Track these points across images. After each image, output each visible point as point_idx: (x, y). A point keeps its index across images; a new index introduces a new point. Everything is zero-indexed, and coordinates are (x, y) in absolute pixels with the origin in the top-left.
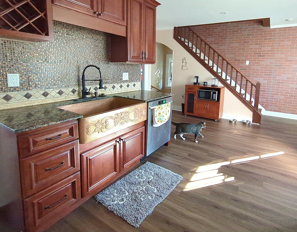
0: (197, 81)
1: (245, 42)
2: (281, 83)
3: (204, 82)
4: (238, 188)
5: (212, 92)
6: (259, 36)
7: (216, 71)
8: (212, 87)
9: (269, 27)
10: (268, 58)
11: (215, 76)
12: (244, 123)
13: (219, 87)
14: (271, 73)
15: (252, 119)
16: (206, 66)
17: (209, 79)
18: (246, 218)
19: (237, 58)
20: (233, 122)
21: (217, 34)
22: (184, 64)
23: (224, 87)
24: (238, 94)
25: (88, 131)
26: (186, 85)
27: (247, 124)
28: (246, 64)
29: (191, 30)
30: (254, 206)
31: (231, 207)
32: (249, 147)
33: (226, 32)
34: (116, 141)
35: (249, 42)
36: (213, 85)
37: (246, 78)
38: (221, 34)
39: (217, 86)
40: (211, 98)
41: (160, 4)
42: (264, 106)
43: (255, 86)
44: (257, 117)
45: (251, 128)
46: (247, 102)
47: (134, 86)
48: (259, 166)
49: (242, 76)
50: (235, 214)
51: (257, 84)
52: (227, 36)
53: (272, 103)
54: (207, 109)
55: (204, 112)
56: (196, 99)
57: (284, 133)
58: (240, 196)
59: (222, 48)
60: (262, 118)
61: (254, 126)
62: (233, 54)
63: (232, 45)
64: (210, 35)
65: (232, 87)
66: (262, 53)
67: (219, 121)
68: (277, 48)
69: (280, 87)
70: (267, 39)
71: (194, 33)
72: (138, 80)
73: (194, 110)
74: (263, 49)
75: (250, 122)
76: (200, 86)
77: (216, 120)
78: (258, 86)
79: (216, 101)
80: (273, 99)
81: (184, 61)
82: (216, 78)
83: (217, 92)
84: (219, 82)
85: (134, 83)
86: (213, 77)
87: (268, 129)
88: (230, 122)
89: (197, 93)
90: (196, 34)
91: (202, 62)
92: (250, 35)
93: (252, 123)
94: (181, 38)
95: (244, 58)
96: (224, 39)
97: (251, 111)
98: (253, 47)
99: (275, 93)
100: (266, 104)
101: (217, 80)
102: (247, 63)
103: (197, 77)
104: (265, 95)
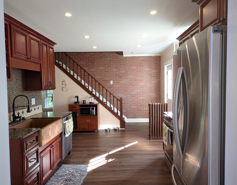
0: (78, 100)
1: (108, 66)
2: (134, 96)
3: (83, 101)
4: (121, 161)
5: (91, 109)
6: (117, 62)
7: (91, 91)
8: (90, 104)
9: (122, 56)
10: (124, 79)
11: (91, 95)
12: (115, 130)
13: (95, 104)
14: (127, 89)
15: (120, 125)
16: (83, 87)
17: (87, 97)
18: (128, 170)
19: (105, 79)
20: (108, 130)
21: (87, 59)
22: (64, 86)
23: (99, 103)
24: (109, 108)
25: (43, 139)
26: (69, 105)
27: (117, 130)
28: (111, 84)
29: (68, 56)
30: (130, 166)
31: (120, 169)
32: (122, 142)
33: (94, 57)
34: (51, 147)
35: (111, 66)
36: (91, 103)
37: (113, 95)
38: (90, 58)
39: (94, 103)
40: (91, 114)
41: (56, 44)
42: (126, 115)
43: (119, 100)
44: (123, 123)
45: (120, 132)
46: (116, 114)
47: (38, 109)
48: (129, 150)
49: (110, 93)
50: (123, 170)
51: (120, 99)
52: (94, 61)
53: (130, 112)
54: (88, 123)
55: (86, 126)
56: (79, 116)
57: (140, 131)
58: (123, 164)
59: (92, 70)
60: (126, 125)
61: (121, 131)
62: (100, 75)
63: (99, 68)
64: (82, 59)
65: (104, 102)
66: (120, 74)
67: (98, 131)
68: (129, 71)
69: (133, 100)
70: (122, 64)
71: (70, 58)
72: (40, 104)
73: (78, 126)
74: (121, 72)
75: (119, 128)
76: (80, 104)
77: (96, 131)
78: (121, 100)
79: (94, 115)
80: (131, 109)
81: (64, 83)
82: (93, 96)
83: (95, 108)
84: (95, 100)
85: (38, 106)
86: (90, 96)
87: (130, 130)
88: (106, 131)
89: (79, 110)
90: (72, 59)
91: (79, 84)
92: (111, 61)
93: (120, 129)
94: (59, 62)
95: (109, 79)
96: (93, 63)
97: (119, 119)
98: (114, 70)
99: (131, 104)
100: (127, 113)
101: (93, 98)
102: (112, 82)
103: (77, 97)
104: (126, 106)
